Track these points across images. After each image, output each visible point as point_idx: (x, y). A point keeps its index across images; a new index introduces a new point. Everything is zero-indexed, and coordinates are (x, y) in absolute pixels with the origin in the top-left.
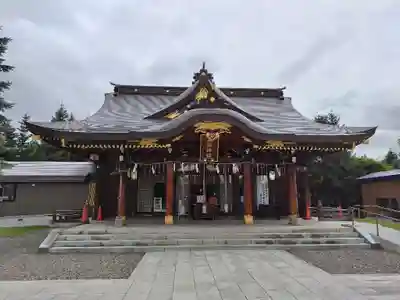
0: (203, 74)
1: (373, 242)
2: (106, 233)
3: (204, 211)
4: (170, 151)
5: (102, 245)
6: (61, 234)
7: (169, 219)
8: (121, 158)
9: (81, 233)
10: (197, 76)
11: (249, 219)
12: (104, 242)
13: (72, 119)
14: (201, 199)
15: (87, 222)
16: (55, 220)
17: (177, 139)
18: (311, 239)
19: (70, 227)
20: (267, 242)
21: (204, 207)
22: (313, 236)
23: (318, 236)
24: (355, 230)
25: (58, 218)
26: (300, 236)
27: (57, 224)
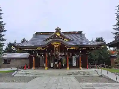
0: (58, 29)
1: (100, 75)
2: (29, 72)
3: (57, 66)
4: (46, 50)
5: (27, 75)
6: (17, 72)
7: (46, 68)
8: (34, 52)
9: (22, 72)
10: (56, 29)
11: (68, 68)
12: (27, 74)
13: (27, 41)
14: (56, 63)
15: (26, 69)
16: (18, 69)
17: (47, 47)
18: (82, 74)
19: (20, 70)
20: (70, 75)
21: (57, 65)
22: (84, 73)
23: (85, 73)
24: (96, 72)
25: (19, 68)
26: (80, 73)
27: (18, 70)
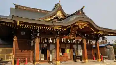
0: (59, 5)
